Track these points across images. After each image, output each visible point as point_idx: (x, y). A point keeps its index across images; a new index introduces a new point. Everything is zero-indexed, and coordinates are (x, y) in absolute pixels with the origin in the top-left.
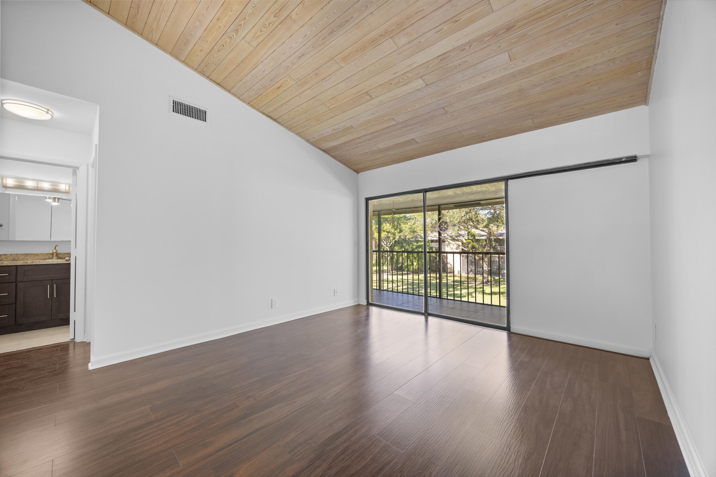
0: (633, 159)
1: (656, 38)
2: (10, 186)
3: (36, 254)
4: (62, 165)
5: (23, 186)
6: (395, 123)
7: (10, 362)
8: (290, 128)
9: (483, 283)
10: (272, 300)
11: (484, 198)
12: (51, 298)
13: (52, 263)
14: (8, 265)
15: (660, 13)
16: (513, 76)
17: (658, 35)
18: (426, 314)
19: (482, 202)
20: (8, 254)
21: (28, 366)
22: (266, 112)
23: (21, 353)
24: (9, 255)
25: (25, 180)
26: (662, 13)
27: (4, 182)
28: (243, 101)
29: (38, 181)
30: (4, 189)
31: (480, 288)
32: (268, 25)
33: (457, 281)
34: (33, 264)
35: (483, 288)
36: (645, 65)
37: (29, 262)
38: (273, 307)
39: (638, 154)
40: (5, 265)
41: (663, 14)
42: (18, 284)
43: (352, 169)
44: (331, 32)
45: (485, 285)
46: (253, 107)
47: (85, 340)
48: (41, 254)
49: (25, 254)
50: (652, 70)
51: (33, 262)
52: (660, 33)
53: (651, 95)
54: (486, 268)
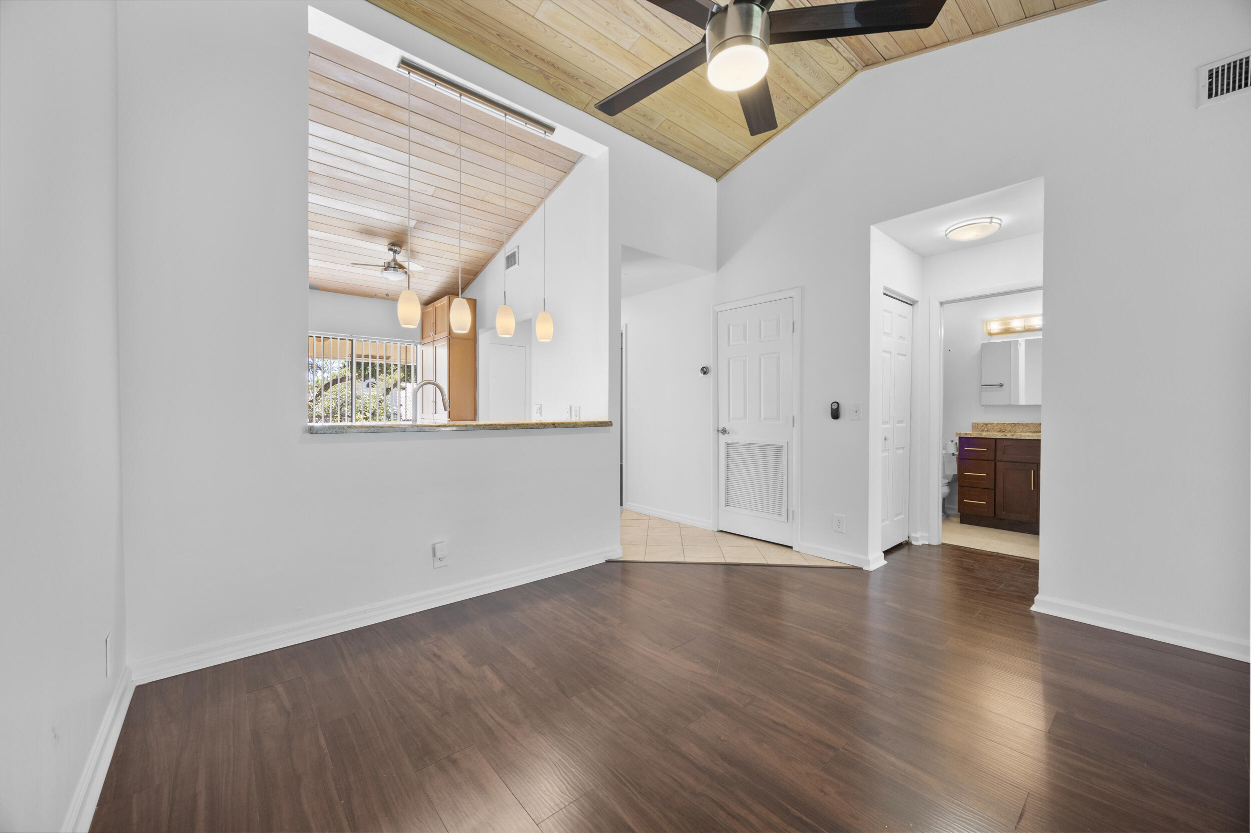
2: (996, 331)
3: (1026, 424)
4: (1029, 289)
5: (1009, 329)
7: (964, 560)
12: (1036, 490)
13: (1036, 438)
14: (987, 437)
20: (994, 423)
21: (975, 571)
23: (982, 554)
24: (996, 424)
25: (1009, 321)
27: (989, 328)
29: (1026, 317)
30: (989, 337)
34: (1014, 438)
37: (1009, 435)
40: (984, 436)
42: (997, 463)
48: (1032, 424)
49: (1012, 423)
51: (1013, 435)
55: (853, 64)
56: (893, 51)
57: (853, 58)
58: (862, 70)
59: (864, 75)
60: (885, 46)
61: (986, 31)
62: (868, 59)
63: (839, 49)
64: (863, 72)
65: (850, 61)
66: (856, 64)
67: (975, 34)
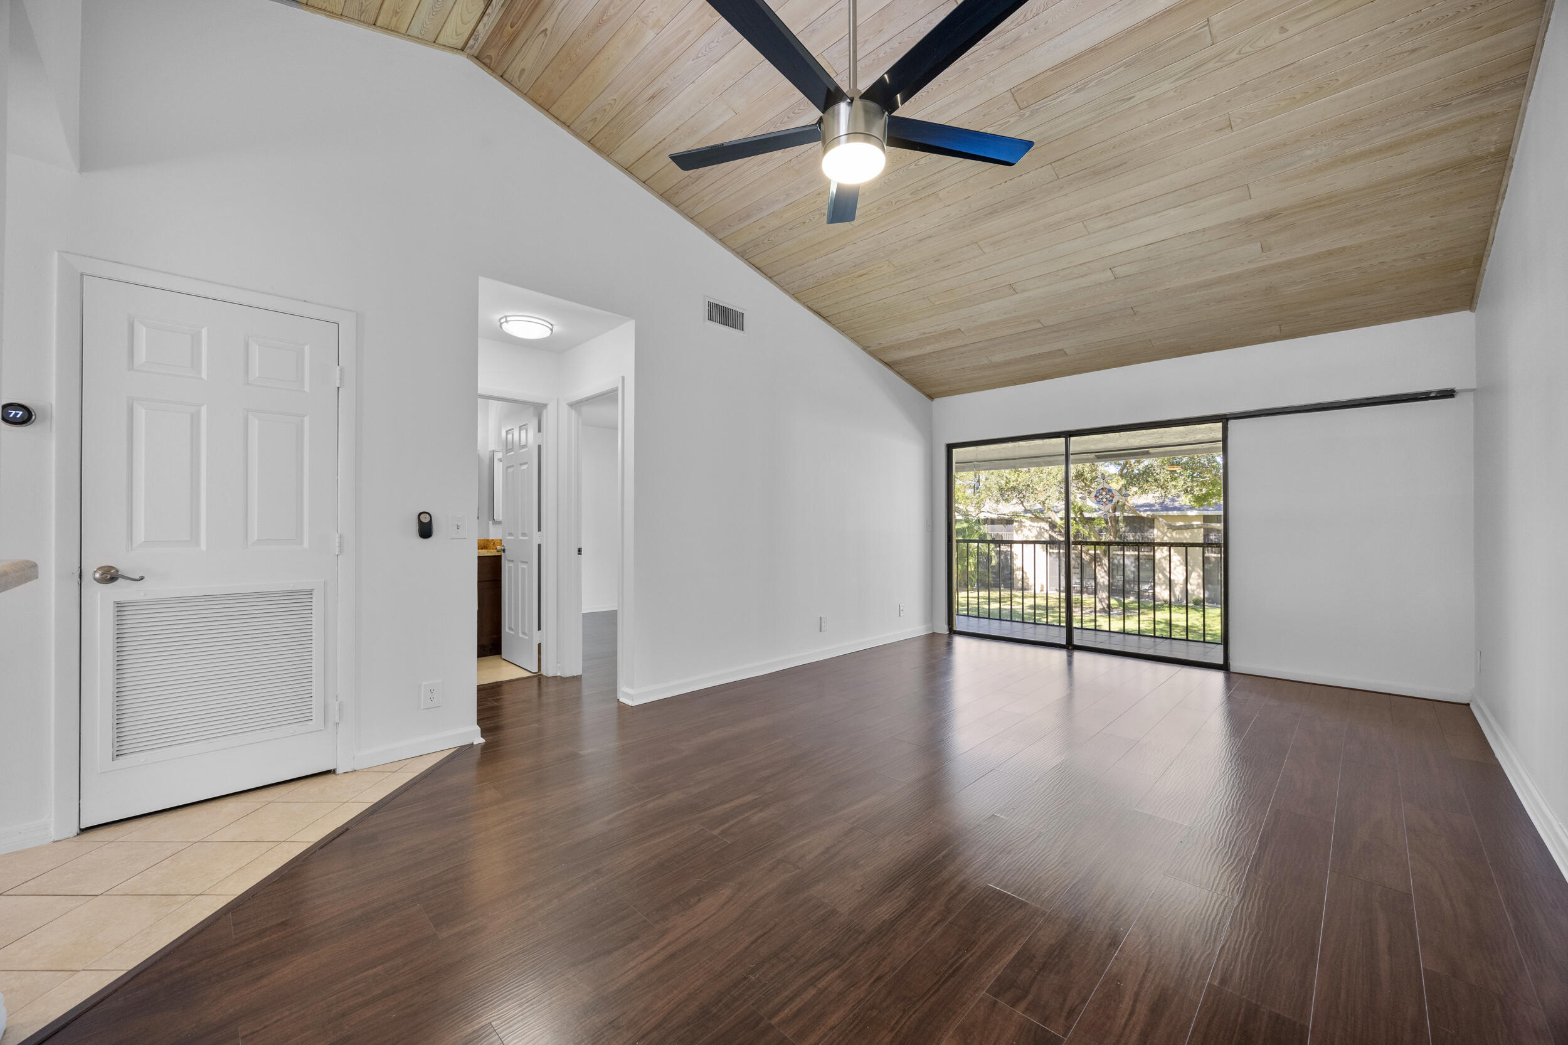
0: (1449, 394)
1: (1489, 233)
4: (530, 403)
6: (1039, 326)
8: (842, 330)
9: (1095, 612)
10: (821, 618)
11: (1159, 443)
15: (1495, 208)
16: (1263, 270)
17: (1492, 230)
18: (1070, 648)
19: (1152, 451)
22: (815, 307)
26: (1498, 208)
28: (786, 291)
31: (1090, 621)
32: (894, 204)
33: (1040, 607)
35: (1095, 621)
36: (1471, 262)
38: (822, 630)
39: (1457, 387)
41: (1500, 209)
43: (924, 393)
44: (991, 213)
45: (1100, 614)
46: (798, 299)
47: (559, 674)
50: (1482, 269)
52: (1496, 229)
53: (1479, 299)
54: (1103, 578)
55: (471, 42)
56: (522, 79)
57: (480, 39)
58: (470, 56)
59: (462, 62)
60: (523, 70)
61: (599, 150)
62: (490, 57)
63: (485, 18)
64: (467, 60)
65: (473, 37)
66: (473, 46)
67: (590, 143)
